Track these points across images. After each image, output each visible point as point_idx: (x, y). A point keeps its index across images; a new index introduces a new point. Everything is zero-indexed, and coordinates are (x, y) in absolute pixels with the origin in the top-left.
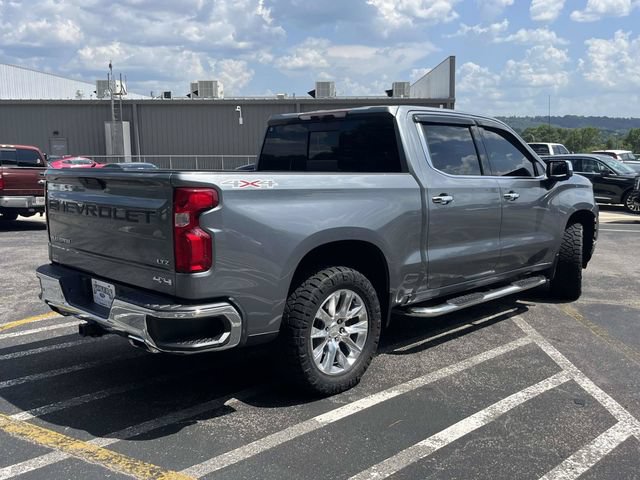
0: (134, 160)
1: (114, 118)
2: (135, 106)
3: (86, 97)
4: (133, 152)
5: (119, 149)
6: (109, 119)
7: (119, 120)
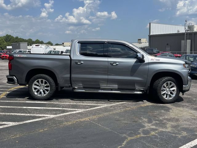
0: (191, 53)
1: (185, 39)
2: (193, 35)
3: (181, 32)
4: (191, 50)
5: (185, 49)
6: (184, 39)
7: (187, 39)
